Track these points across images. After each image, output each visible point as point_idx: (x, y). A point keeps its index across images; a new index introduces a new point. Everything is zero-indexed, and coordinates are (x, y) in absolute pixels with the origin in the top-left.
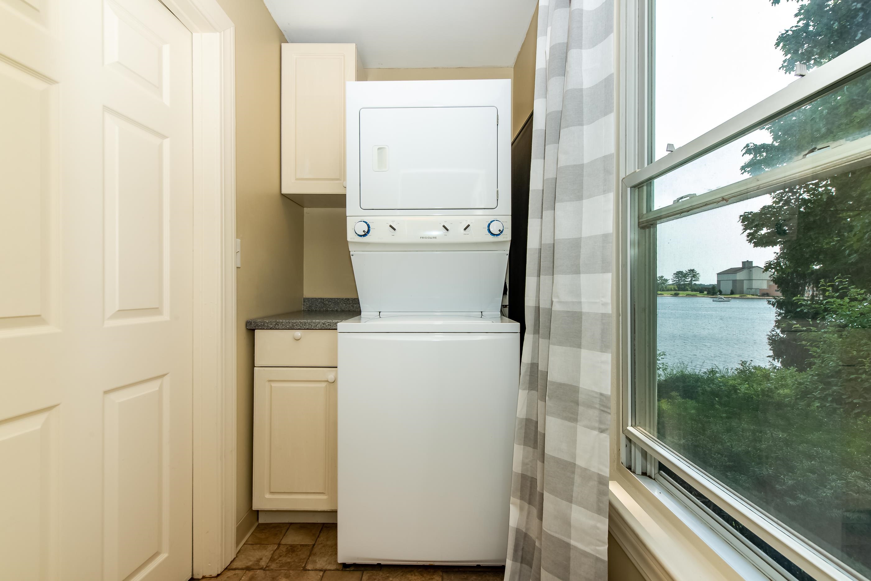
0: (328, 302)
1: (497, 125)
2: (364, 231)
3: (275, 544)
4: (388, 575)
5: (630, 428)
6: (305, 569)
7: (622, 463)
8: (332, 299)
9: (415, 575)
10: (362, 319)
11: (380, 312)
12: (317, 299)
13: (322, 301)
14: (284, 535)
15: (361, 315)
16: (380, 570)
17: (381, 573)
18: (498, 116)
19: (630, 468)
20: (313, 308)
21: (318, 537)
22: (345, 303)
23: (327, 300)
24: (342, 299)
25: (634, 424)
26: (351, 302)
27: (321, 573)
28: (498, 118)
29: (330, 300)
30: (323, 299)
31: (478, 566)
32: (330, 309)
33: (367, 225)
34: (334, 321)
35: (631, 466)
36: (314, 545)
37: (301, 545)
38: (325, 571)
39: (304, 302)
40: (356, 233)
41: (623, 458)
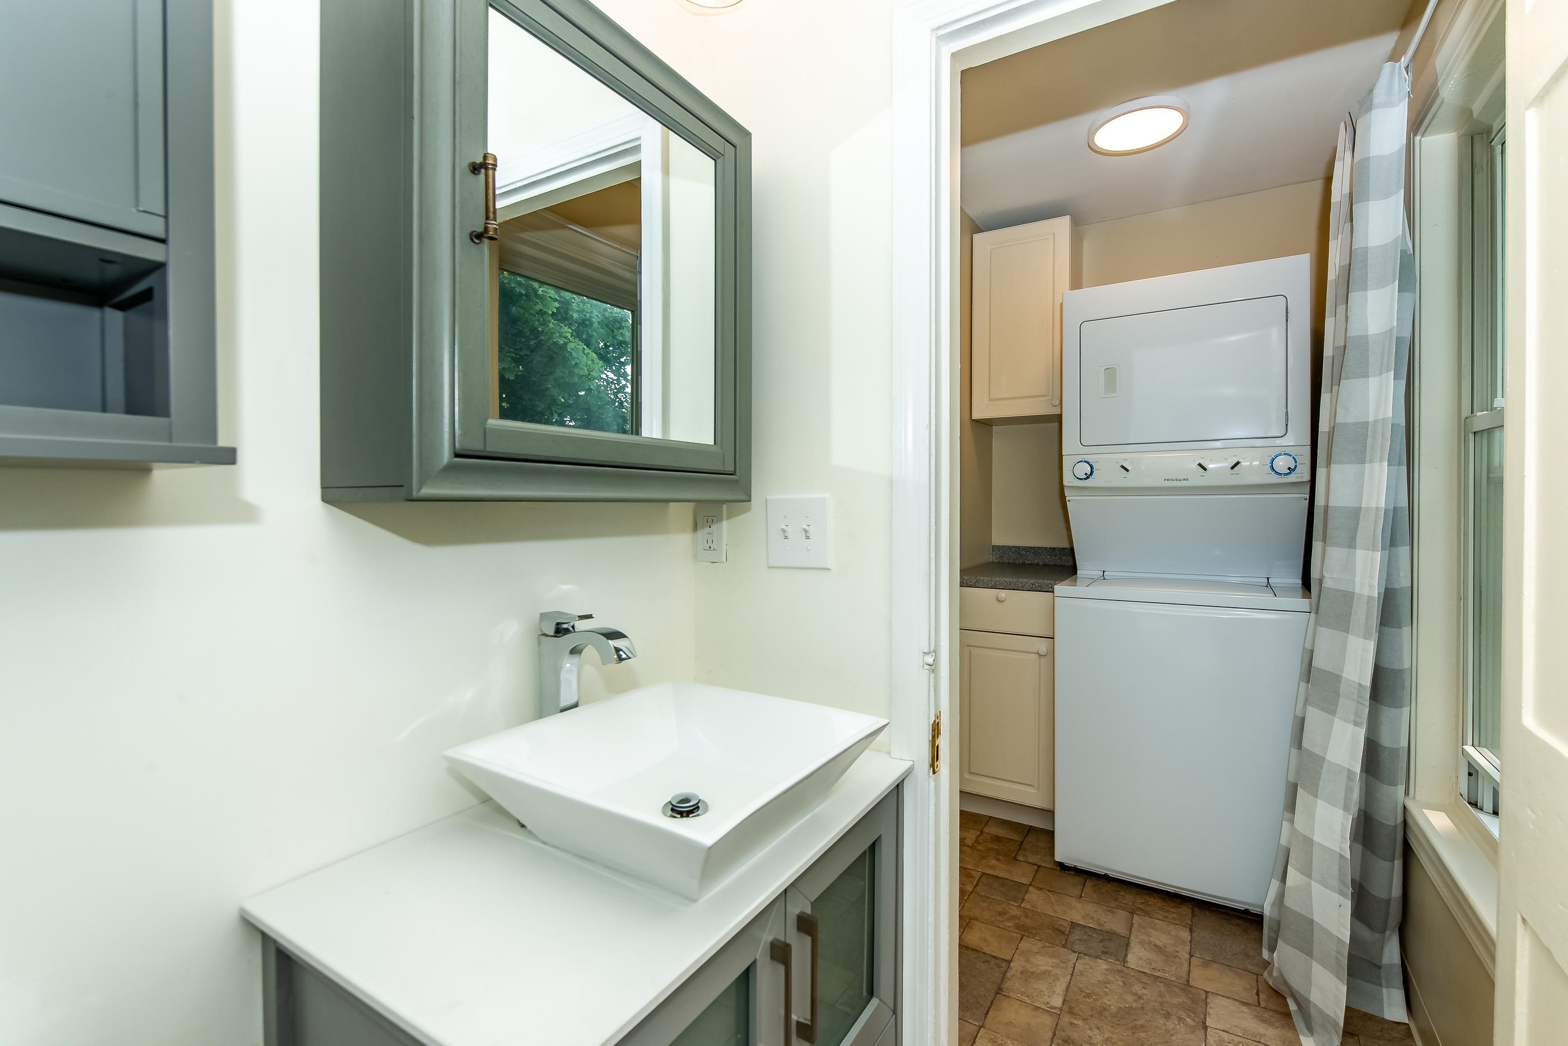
0: (1026, 552)
1: (1287, 320)
2: (1086, 474)
3: (978, 830)
4: (1118, 889)
5: (1469, 749)
6: (1015, 858)
7: (1462, 795)
8: (1031, 548)
9: (1155, 899)
10: (1078, 579)
11: (1104, 571)
12: (1009, 548)
13: (1017, 550)
14: (986, 825)
15: (1077, 574)
16: (1108, 883)
17: (1109, 886)
18: (1287, 308)
19: (1474, 804)
20: (1005, 559)
21: (1026, 835)
22: (1049, 554)
23: (1024, 549)
24: (1046, 549)
25: (1476, 742)
26: (1058, 553)
27: (1036, 867)
28: (1287, 312)
29: (1028, 550)
30: (1019, 548)
31: (1247, 912)
32: (1028, 561)
33: (1090, 465)
34: (1045, 582)
35: (1477, 802)
36: (1022, 842)
37: (1007, 838)
38: (1039, 866)
39: (993, 551)
40: (1075, 476)
41: (1464, 791)
